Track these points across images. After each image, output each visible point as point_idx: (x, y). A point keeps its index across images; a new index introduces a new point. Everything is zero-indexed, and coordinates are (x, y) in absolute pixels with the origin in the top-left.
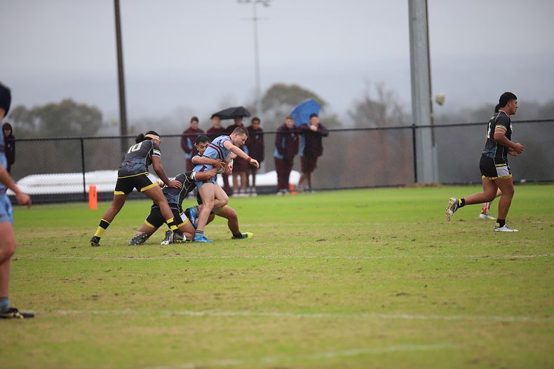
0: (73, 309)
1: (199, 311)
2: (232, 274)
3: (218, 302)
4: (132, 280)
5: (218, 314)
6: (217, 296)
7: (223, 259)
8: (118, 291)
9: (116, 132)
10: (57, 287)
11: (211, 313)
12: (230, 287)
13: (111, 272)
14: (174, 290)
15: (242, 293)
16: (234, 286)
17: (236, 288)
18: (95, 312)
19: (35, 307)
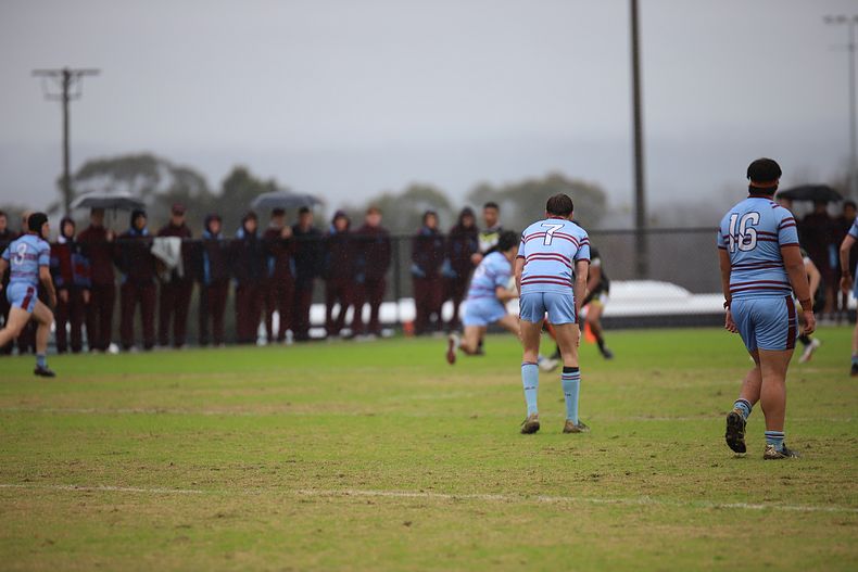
0: (562, 495)
1: (759, 503)
2: (809, 446)
3: (788, 489)
4: (651, 452)
5: (787, 508)
6: (785, 480)
7: (795, 422)
8: (631, 470)
9: (628, 223)
10: (536, 461)
11: (776, 506)
12: (807, 466)
13: (620, 439)
14: (718, 469)
15: (825, 476)
16: (813, 464)
17: (816, 468)
18: (595, 501)
19: (505, 490)
